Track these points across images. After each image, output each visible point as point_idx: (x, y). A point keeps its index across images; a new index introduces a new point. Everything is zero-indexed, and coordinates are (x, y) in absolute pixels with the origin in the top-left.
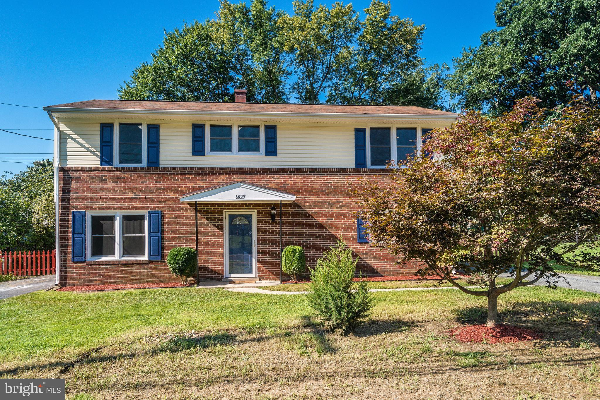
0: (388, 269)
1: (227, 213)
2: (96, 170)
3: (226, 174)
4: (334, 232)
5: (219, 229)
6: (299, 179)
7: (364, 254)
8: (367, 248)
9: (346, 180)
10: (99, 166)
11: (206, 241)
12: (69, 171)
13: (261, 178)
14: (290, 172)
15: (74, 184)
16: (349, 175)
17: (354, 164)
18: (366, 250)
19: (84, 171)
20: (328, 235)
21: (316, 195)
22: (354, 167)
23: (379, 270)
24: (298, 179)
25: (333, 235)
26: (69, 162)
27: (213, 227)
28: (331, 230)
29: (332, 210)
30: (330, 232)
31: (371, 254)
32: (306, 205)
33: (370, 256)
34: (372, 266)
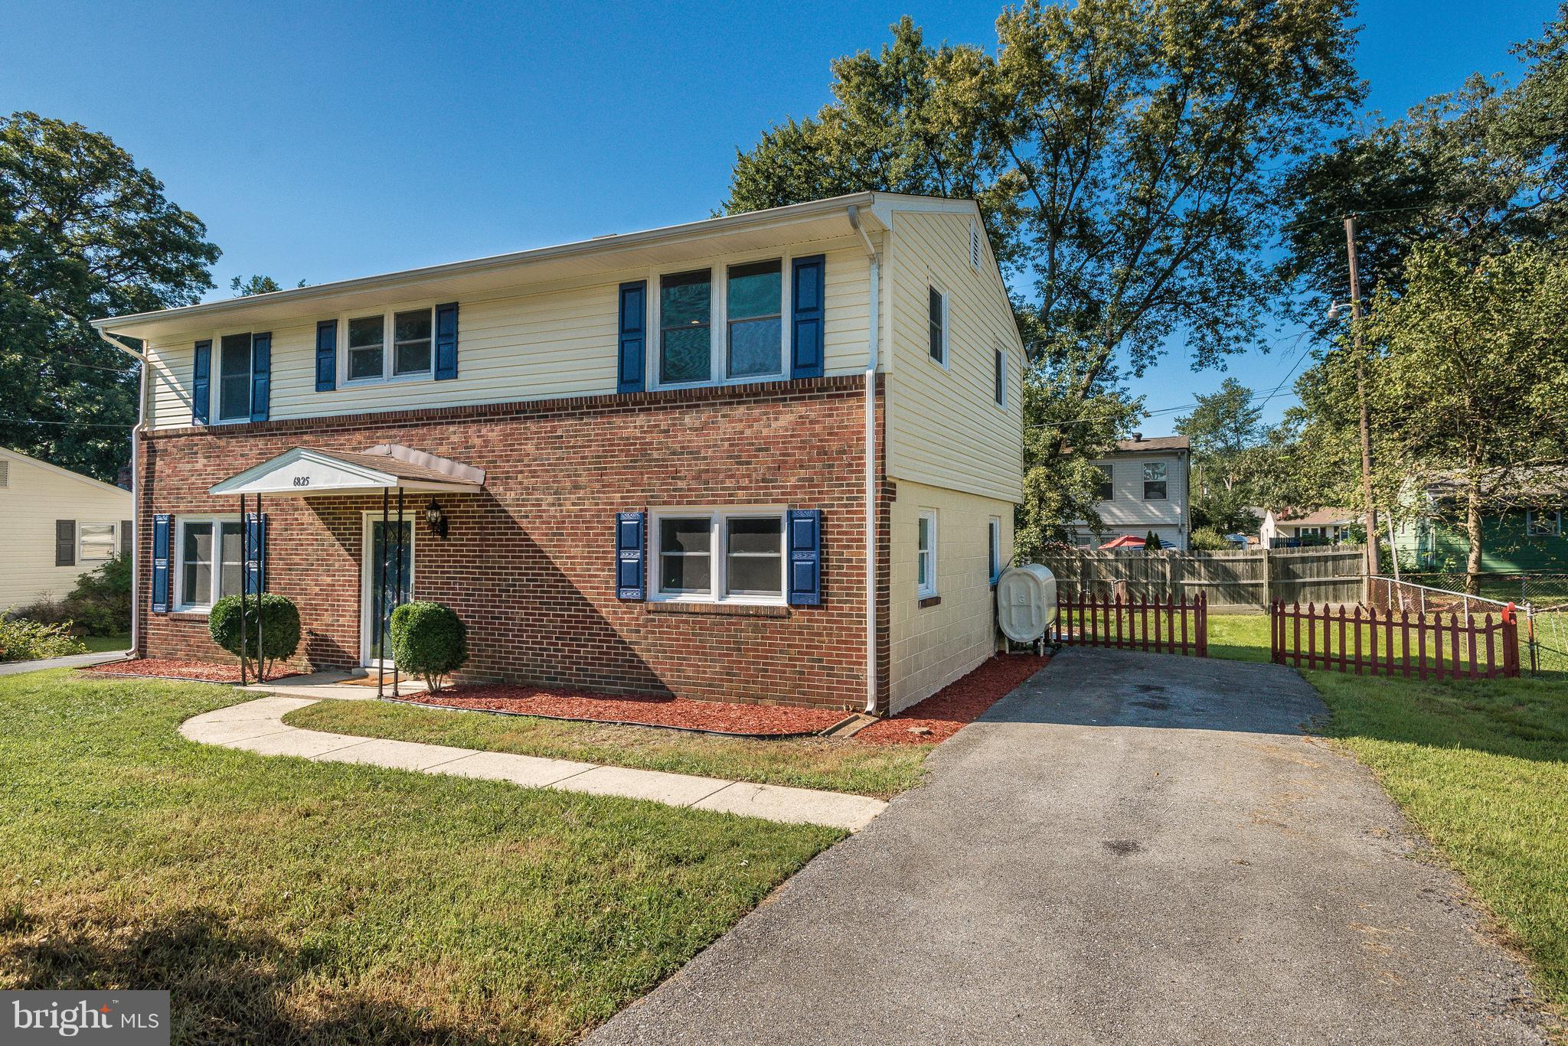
0: (689, 677)
1: (370, 518)
2: (186, 434)
3: (365, 429)
4: (567, 569)
5: (351, 555)
6: (493, 433)
7: (631, 631)
8: (640, 614)
9: (592, 427)
10: (190, 425)
11: (329, 580)
12: (153, 438)
13: (425, 435)
14: (479, 415)
15: (159, 464)
16: (601, 413)
17: (614, 382)
18: (637, 619)
19: (171, 437)
20: (553, 575)
21: (530, 472)
22: (615, 392)
23: (667, 678)
24: (493, 431)
25: (562, 575)
26: (158, 421)
27: (343, 551)
28: (558, 563)
29: (561, 511)
30: (557, 569)
31: (648, 632)
32: (507, 497)
33: (646, 638)
34: (651, 666)
